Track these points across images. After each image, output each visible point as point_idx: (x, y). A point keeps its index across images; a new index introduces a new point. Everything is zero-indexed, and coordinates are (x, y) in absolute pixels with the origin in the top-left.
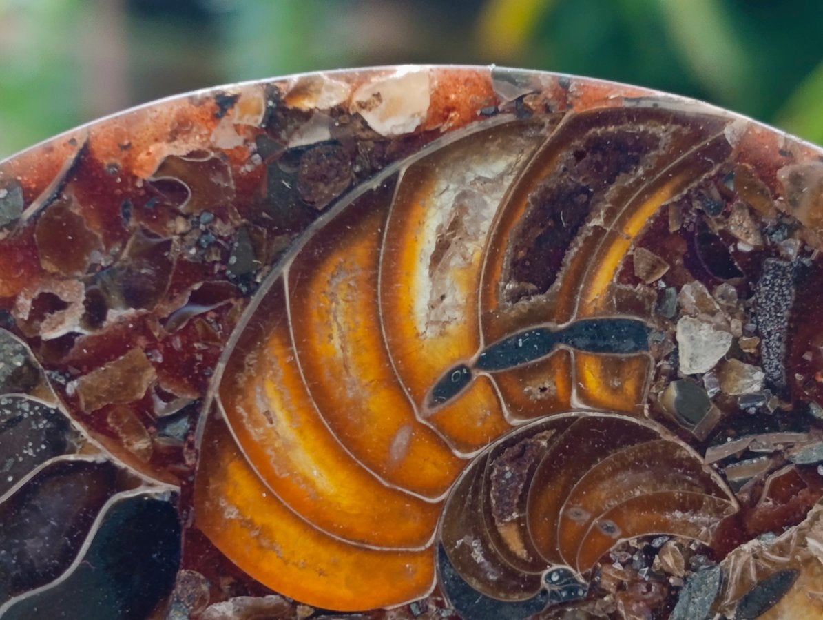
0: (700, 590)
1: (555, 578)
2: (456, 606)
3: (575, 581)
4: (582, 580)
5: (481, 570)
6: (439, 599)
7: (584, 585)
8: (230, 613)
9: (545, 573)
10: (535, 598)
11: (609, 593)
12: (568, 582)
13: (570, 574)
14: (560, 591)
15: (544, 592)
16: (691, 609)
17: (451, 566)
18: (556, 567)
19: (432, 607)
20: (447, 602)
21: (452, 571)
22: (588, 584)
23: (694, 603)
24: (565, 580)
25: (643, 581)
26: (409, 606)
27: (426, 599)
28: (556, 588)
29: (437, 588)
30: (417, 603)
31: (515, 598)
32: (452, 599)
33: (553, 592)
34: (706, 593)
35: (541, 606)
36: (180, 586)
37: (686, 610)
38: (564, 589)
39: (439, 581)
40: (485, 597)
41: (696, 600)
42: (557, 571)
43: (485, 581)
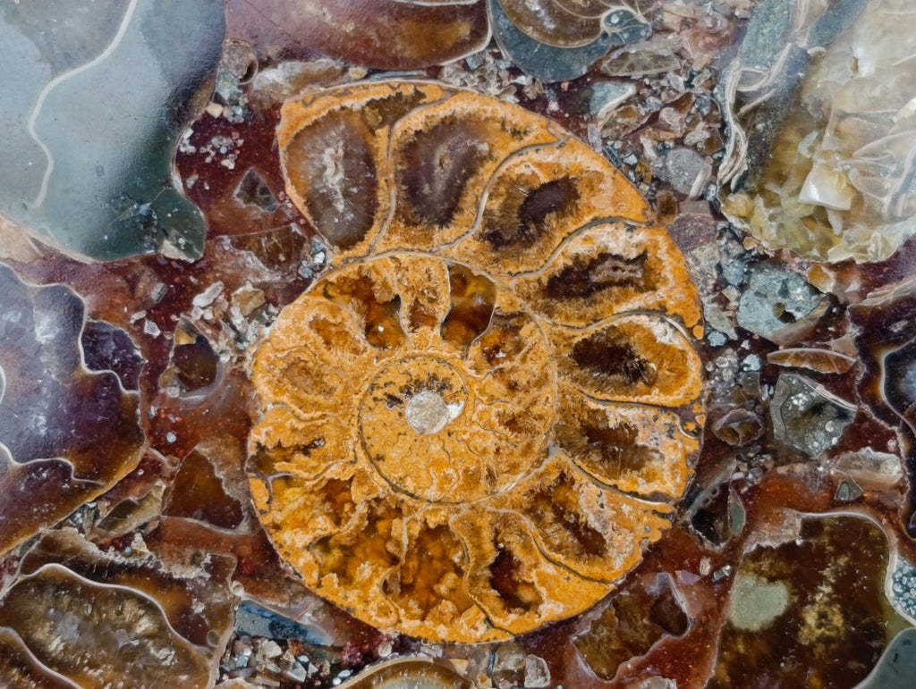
0: (768, 20)
1: (615, 20)
2: (514, 57)
3: (636, 21)
4: (643, 20)
5: (537, 19)
6: (496, 51)
7: (646, 26)
8: (280, 80)
9: (603, 16)
10: (596, 42)
11: (673, 31)
12: (629, 24)
13: (631, 16)
14: (621, 33)
15: (605, 35)
16: (761, 40)
17: (505, 16)
18: (614, 8)
19: (490, 59)
20: (505, 53)
21: (507, 21)
22: (650, 24)
23: (763, 34)
24: (626, 22)
25: (708, 15)
26: (465, 60)
27: (483, 52)
28: (617, 30)
29: (493, 40)
30: (474, 56)
31: (576, 44)
32: (509, 49)
33: (615, 35)
34: (775, 23)
35: (602, 50)
36: (226, 56)
37: (755, 42)
38: (625, 31)
39: (494, 32)
40: (543, 45)
41: (765, 31)
42: (617, 12)
43: (542, 31)
